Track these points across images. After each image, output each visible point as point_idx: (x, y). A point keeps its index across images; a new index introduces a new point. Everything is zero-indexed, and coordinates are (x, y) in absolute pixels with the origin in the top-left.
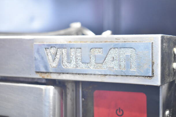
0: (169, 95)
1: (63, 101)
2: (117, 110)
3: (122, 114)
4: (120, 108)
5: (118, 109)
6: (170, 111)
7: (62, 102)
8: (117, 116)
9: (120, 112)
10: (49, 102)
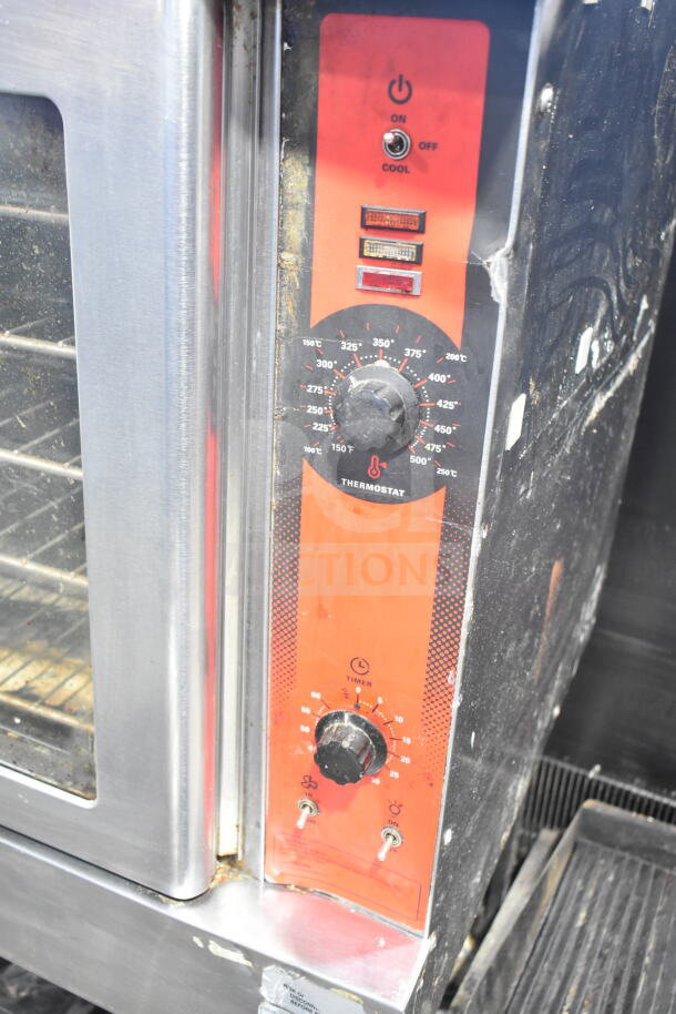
0: (560, 32)
1: (222, 44)
2: (393, 83)
3: (406, 95)
4: (401, 76)
5: (397, 78)
6: (555, 90)
7: (219, 46)
8: (391, 102)
9: (400, 90)
10: (178, 42)
